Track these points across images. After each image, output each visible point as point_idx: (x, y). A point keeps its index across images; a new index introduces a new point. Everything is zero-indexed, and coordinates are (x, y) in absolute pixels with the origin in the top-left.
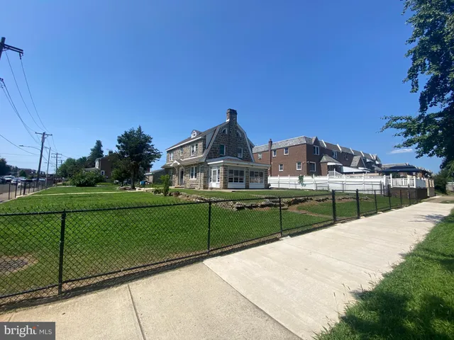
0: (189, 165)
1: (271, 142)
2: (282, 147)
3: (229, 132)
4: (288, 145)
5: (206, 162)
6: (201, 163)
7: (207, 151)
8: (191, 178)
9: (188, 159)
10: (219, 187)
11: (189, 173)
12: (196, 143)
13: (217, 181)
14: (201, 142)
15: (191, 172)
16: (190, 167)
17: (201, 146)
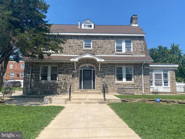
8: (117, 80)
9: (110, 56)
10: (170, 91)
11: (114, 74)
12: (128, 40)
13: (164, 85)
14: (140, 40)
15: (116, 74)
16: (114, 67)
17: (141, 44)
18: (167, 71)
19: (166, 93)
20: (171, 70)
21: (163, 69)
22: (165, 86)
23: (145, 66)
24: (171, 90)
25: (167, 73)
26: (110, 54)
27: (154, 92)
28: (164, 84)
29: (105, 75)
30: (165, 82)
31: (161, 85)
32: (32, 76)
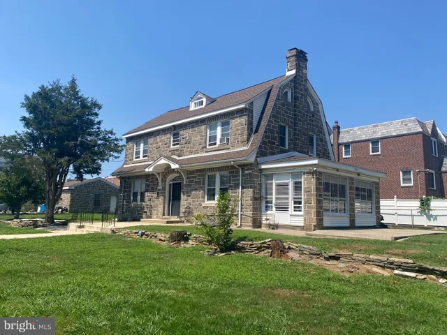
0: (201, 170)
1: (339, 128)
2: (364, 137)
3: (295, 98)
4: (379, 135)
5: (257, 164)
6: (244, 166)
7: (257, 138)
8: (208, 200)
9: (200, 155)
10: (302, 225)
11: (203, 188)
12: (225, 120)
13: (293, 209)
14: (241, 116)
15: (206, 187)
16: (204, 175)
17: (242, 125)
18: (299, 175)
19: (293, 228)
20: (307, 173)
21: (291, 173)
22: (295, 211)
23: (247, 170)
24: (305, 220)
25: (300, 180)
26: (198, 153)
27: (272, 225)
28: (295, 207)
29: (191, 190)
30: (295, 203)
31: (286, 209)
32: (124, 196)
